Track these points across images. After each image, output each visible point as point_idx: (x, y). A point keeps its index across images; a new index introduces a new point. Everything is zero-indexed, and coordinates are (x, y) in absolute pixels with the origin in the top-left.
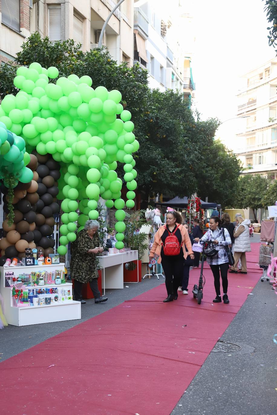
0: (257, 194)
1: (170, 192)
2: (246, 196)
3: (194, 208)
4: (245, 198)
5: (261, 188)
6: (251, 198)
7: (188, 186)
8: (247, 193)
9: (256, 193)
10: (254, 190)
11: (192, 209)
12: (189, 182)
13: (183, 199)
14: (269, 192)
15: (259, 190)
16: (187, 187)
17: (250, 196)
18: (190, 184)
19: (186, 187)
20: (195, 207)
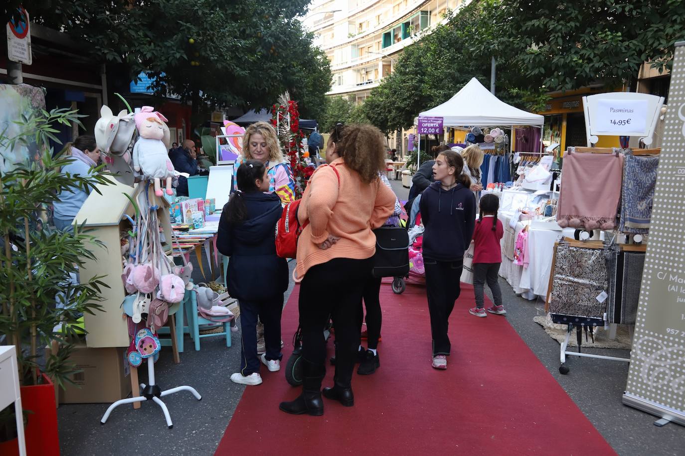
0: (340, 117)
1: (236, 97)
2: (327, 119)
3: (288, 124)
4: (326, 122)
5: (344, 111)
6: (333, 122)
7: (269, 87)
8: (329, 116)
9: (338, 117)
10: (337, 112)
11: (281, 125)
12: (270, 80)
13: (259, 113)
14: (353, 115)
15: (341, 112)
16: (267, 89)
17: (332, 119)
18: (271, 84)
19: (265, 89)
20: (289, 120)
